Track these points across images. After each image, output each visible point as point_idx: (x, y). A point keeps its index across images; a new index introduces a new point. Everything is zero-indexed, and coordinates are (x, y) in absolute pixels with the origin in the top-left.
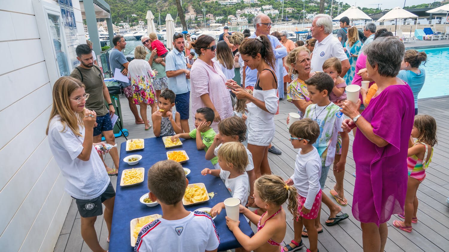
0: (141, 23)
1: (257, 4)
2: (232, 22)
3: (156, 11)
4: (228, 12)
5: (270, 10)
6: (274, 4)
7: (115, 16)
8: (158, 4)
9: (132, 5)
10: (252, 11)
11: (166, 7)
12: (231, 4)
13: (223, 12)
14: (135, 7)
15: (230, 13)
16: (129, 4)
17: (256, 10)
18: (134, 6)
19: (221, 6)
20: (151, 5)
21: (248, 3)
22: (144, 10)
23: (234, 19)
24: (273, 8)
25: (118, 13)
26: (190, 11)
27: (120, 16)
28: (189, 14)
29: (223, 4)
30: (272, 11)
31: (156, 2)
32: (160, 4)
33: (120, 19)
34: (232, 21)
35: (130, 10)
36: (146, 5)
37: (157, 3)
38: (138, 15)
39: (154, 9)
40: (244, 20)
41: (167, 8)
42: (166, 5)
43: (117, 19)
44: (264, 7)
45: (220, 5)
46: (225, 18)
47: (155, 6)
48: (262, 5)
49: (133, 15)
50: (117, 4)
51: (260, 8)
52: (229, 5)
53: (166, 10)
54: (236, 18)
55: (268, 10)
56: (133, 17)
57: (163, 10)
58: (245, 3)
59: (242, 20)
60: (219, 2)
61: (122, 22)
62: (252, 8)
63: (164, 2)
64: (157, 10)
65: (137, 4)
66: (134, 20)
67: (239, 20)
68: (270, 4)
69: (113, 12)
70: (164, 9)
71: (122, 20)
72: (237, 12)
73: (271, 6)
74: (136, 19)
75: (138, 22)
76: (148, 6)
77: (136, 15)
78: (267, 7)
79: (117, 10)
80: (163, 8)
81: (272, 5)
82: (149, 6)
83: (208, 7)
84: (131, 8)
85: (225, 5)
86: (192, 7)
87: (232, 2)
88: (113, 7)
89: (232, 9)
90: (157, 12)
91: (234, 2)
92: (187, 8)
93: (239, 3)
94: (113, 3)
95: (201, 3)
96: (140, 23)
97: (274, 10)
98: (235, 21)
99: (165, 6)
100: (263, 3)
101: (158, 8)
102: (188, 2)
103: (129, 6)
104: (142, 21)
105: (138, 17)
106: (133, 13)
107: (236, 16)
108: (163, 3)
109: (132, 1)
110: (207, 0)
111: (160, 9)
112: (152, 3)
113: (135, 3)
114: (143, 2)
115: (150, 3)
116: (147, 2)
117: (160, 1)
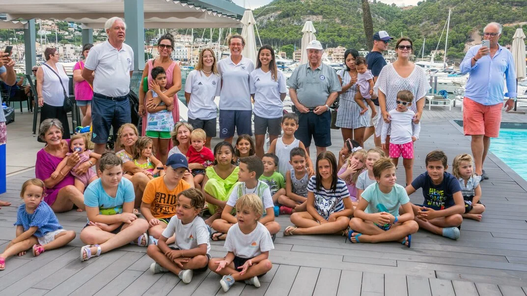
0: (390, 53)
3: (417, 36)
7: (354, 40)
8: (423, 26)
11: (436, 30)
16: (379, 24)
18: (386, 27)
20: (411, 28)
25: (360, 37)
26: (476, 39)
27: (362, 41)
28: (472, 43)
31: (421, 23)
33: (361, 45)
36: (404, 26)
37: (421, 25)
39: (415, 33)
41: (436, 33)
42: (435, 29)
43: (356, 44)
47: (418, 29)
50: (360, 24)
53: (434, 36)
57: (429, 35)
61: (363, 49)
63: (433, 23)
64: (419, 35)
65: (390, 25)
69: (352, 35)
70: (432, 34)
71: (363, 47)
76: (406, 28)
79: (358, 32)
80: (430, 33)
82: (409, 28)
83: (509, 34)
86: (480, 32)
88: (354, 28)
90: (419, 38)
92: (471, 33)
94: (355, 23)
96: (388, 53)
99: (433, 29)
101: (421, 32)
102: (473, 26)
104: (393, 49)
108: (431, 25)
109: (385, 20)
110: (507, 23)
111: (425, 33)
112: (414, 23)
113: (388, 23)
114: (399, 22)
115: (411, 23)
116: (406, 22)
117: (427, 22)
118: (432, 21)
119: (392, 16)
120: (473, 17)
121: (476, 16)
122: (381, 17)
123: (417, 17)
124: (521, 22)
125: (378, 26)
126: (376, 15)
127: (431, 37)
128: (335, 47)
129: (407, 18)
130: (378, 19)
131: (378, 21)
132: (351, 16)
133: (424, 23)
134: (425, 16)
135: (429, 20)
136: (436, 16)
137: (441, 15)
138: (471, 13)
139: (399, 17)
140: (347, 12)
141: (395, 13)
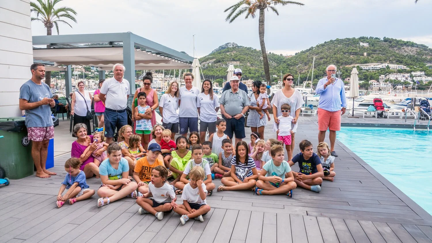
0: (279, 83)
1: (406, 70)
2: (373, 87)
3: (295, 73)
4: (369, 77)
5: (421, 76)
6: (427, 71)
7: (258, 76)
8: (299, 67)
9: (275, 67)
10: (398, 77)
11: (306, 69)
12: (374, 70)
13: (364, 77)
14: (277, 69)
15: (372, 78)
17: (404, 76)
19: (363, 71)
20: (291, 68)
21: (394, 69)
22: (285, 72)
23: (376, 83)
24: (425, 74)
25: (262, 74)
29: (365, 69)
30: (424, 78)
31: (297, 65)
32: (300, 67)
33: (262, 79)
34: (373, 85)
35: (272, 72)
36: (287, 67)
37: (297, 66)
38: (278, 76)
39: (294, 71)
40: (387, 85)
41: (306, 71)
42: (306, 68)
43: (260, 78)
44: (413, 73)
45: (362, 69)
46: (366, 82)
47: (296, 69)
48: (412, 71)
49: (274, 76)
50: (261, 66)
51: (410, 74)
52: (372, 70)
54: (378, 83)
55: (418, 76)
56: (274, 78)
57: (302, 72)
58: (391, 68)
59: (386, 85)
60: (361, 67)
61: (264, 81)
62: (399, 74)
63: (304, 65)
64: (296, 72)
65: (279, 67)
66: (274, 80)
67: (382, 85)
68: (421, 71)
69: (257, 73)
70: (304, 72)
71: (264, 80)
72: (380, 77)
73: (423, 73)
74: (276, 79)
75: (278, 82)
76: (289, 68)
77: (276, 76)
78: (418, 73)
79: (261, 71)
81: (425, 71)
83: (349, 71)
84: (273, 70)
85: (367, 70)
87: (376, 68)
88: (258, 69)
89: (375, 74)
90: (296, 74)
91: (378, 68)
93: (384, 69)
94: (258, 65)
95: (341, 67)
97: (427, 77)
98: (377, 86)
99: (304, 69)
100: (412, 69)
101: (297, 70)
103: (272, 68)
105: (278, 77)
106: (274, 74)
107: (378, 81)
109: (276, 64)
110: (348, 65)
111: (299, 71)
112: (293, 66)
113: (278, 66)
114: (285, 65)
115: (291, 66)
116: (288, 65)
117: (301, 65)
118: (303, 64)
119: (281, 62)
120: (327, 61)
121: (329, 61)
122: (274, 62)
123: (295, 62)
124: (356, 64)
125: (272, 67)
126: (271, 61)
127: (303, 74)
128: (247, 80)
129: (289, 62)
130: (272, 63)
131: (272, 64)
132: (256, 62)
133: (299, 65)
134: (300, 61)
135: (302, 63)
136: (306, 61)
137: (309, 60)
138: (327, 59)
139: (284, 62)
140: (254, 60)
141: (282, 60)
